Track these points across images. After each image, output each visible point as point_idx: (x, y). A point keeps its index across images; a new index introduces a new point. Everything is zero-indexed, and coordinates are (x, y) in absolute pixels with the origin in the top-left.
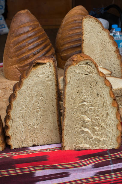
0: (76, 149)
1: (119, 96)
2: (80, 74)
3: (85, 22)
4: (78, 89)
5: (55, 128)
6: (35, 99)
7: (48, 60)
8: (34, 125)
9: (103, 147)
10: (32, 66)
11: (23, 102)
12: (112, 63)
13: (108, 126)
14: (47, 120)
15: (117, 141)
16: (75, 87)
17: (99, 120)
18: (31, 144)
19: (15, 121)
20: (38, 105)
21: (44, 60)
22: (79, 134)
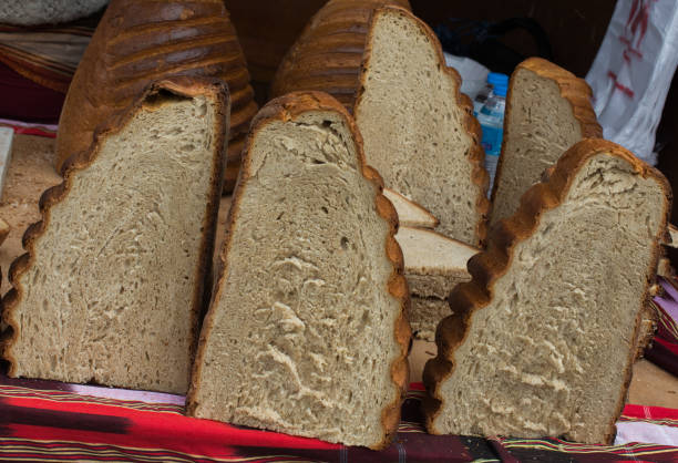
0: (236, 421)
1: (439, 299)
2: (296, 154)
3: (382, 28)
4: (281, 207)
5: (180, 337)
6: (129, 214)
7: (202, 90)
8: (107, 309)
9: (328, 434)
10: (145, 96)
11: (87, 215)
12: (450, 191)
13: (360, 362)
14: (157, 298)
15: (382, 421)
16: (275, 197)
17: (334, 331)
18: (83, 372)
19: (45, 276)
20: (136, 239)
21: (187, 86)
22: (255, 368)
